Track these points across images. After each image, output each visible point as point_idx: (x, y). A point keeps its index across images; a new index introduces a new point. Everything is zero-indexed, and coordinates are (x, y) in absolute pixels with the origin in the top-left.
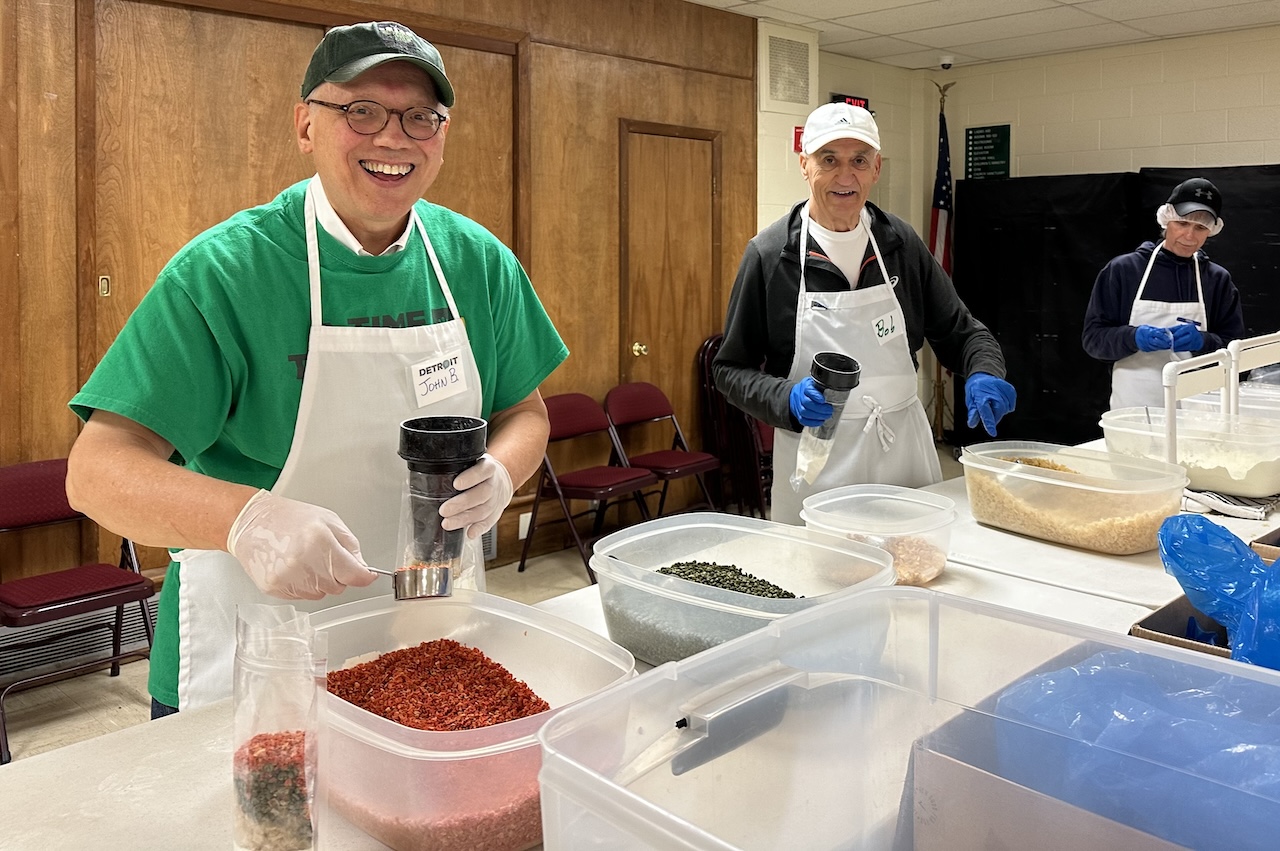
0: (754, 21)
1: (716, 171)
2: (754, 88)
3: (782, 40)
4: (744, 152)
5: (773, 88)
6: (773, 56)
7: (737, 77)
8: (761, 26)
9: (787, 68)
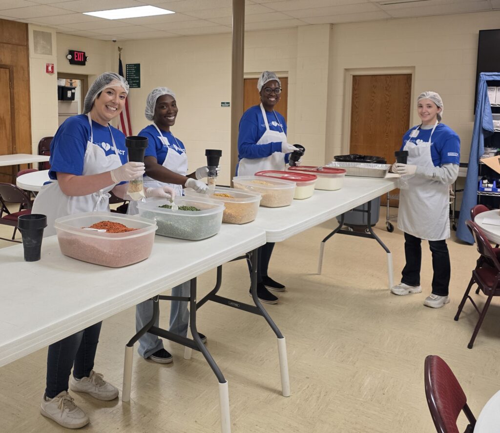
0: (27, 25)
1: (11, 80)
2: (28, 49)
3: (39, 32)
4: (24, 73)
5: (36, 49)
6: (35, 37)
7: (19, 45)
8: (30, 27)
9: (42, 42)
